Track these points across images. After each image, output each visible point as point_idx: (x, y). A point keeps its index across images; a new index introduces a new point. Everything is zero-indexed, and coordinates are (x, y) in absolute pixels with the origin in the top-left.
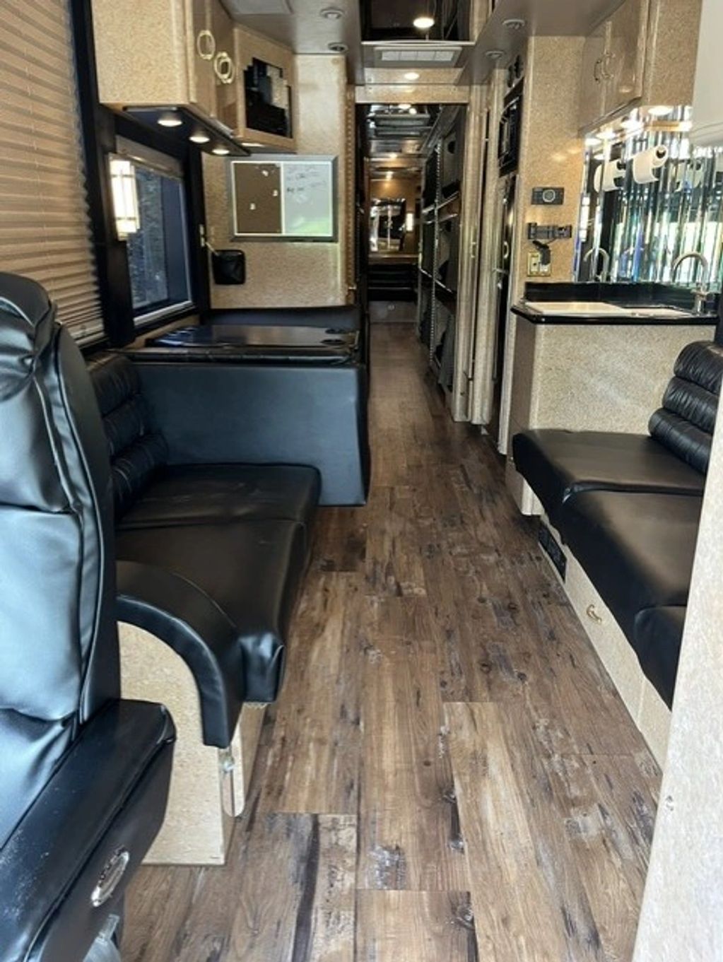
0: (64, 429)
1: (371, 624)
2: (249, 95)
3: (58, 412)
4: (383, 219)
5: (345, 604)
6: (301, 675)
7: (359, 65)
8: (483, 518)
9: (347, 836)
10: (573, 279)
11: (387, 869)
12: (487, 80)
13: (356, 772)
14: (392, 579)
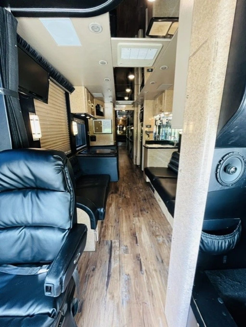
0: (68, 177)
1: (120, 203)
2: (96, 110)
3: (67, 174)
4: (120, 128)
5: (115, 200)
6: (108, 213)
7: (115, 105)
8: (140, 182)
9: (117, 244)
10: (153, 139)
11: (125, 250)
12: (137, 107)
13: (118, 232)
14: (124, 195)
